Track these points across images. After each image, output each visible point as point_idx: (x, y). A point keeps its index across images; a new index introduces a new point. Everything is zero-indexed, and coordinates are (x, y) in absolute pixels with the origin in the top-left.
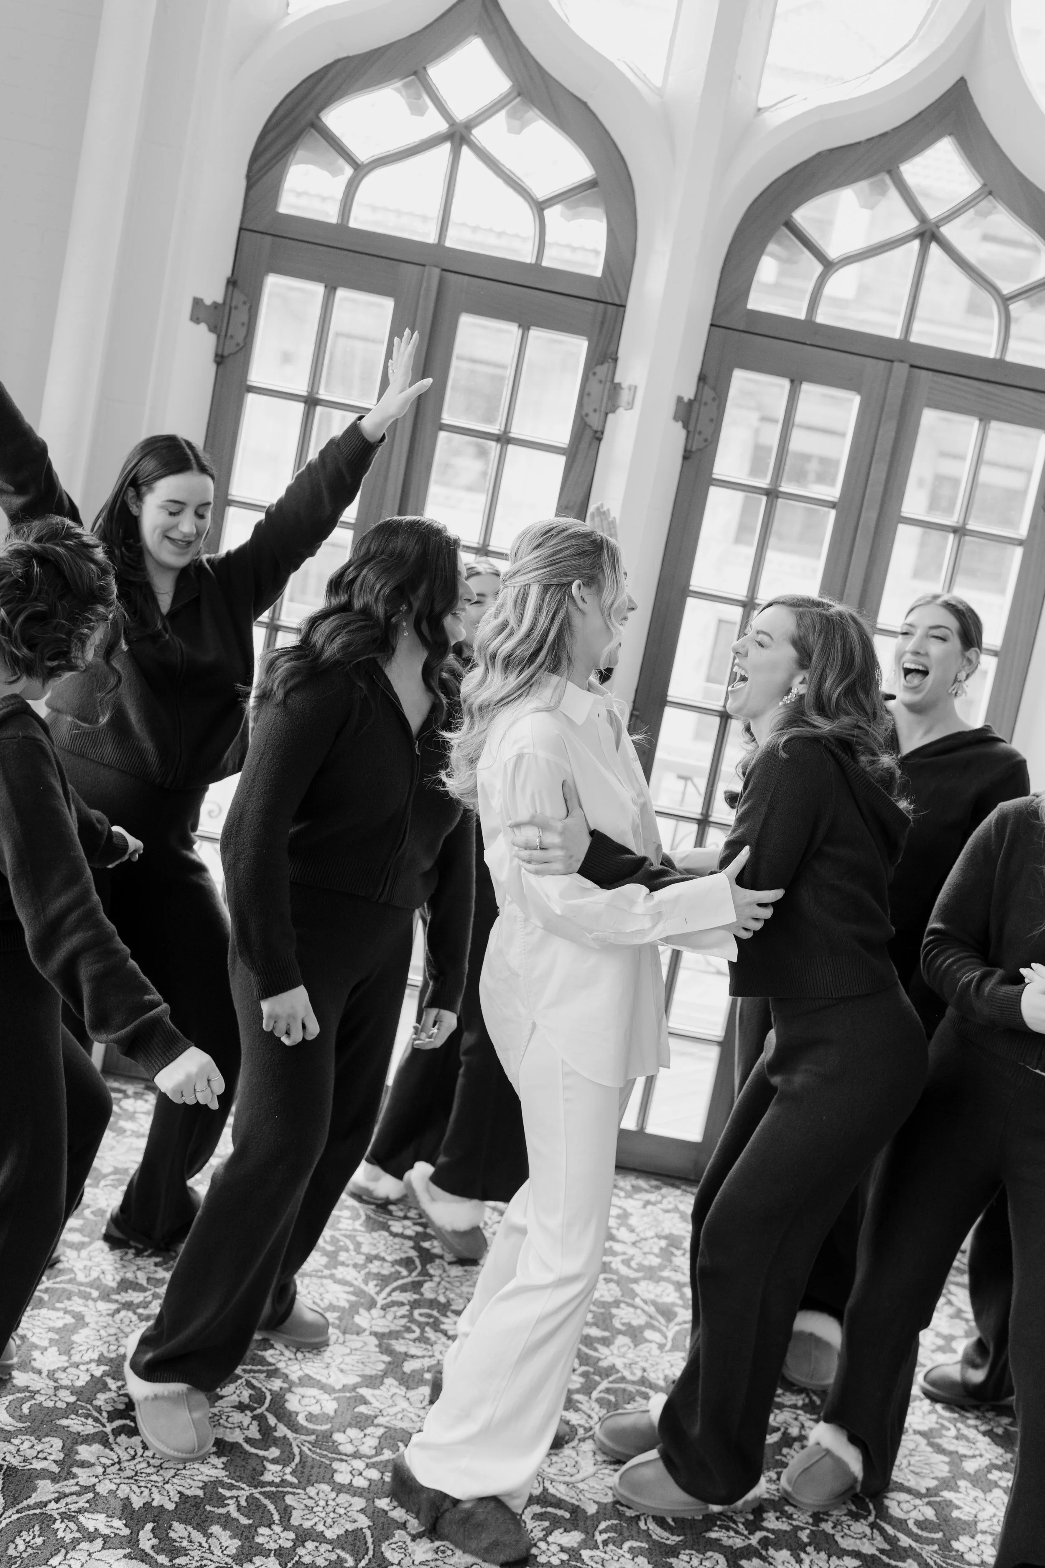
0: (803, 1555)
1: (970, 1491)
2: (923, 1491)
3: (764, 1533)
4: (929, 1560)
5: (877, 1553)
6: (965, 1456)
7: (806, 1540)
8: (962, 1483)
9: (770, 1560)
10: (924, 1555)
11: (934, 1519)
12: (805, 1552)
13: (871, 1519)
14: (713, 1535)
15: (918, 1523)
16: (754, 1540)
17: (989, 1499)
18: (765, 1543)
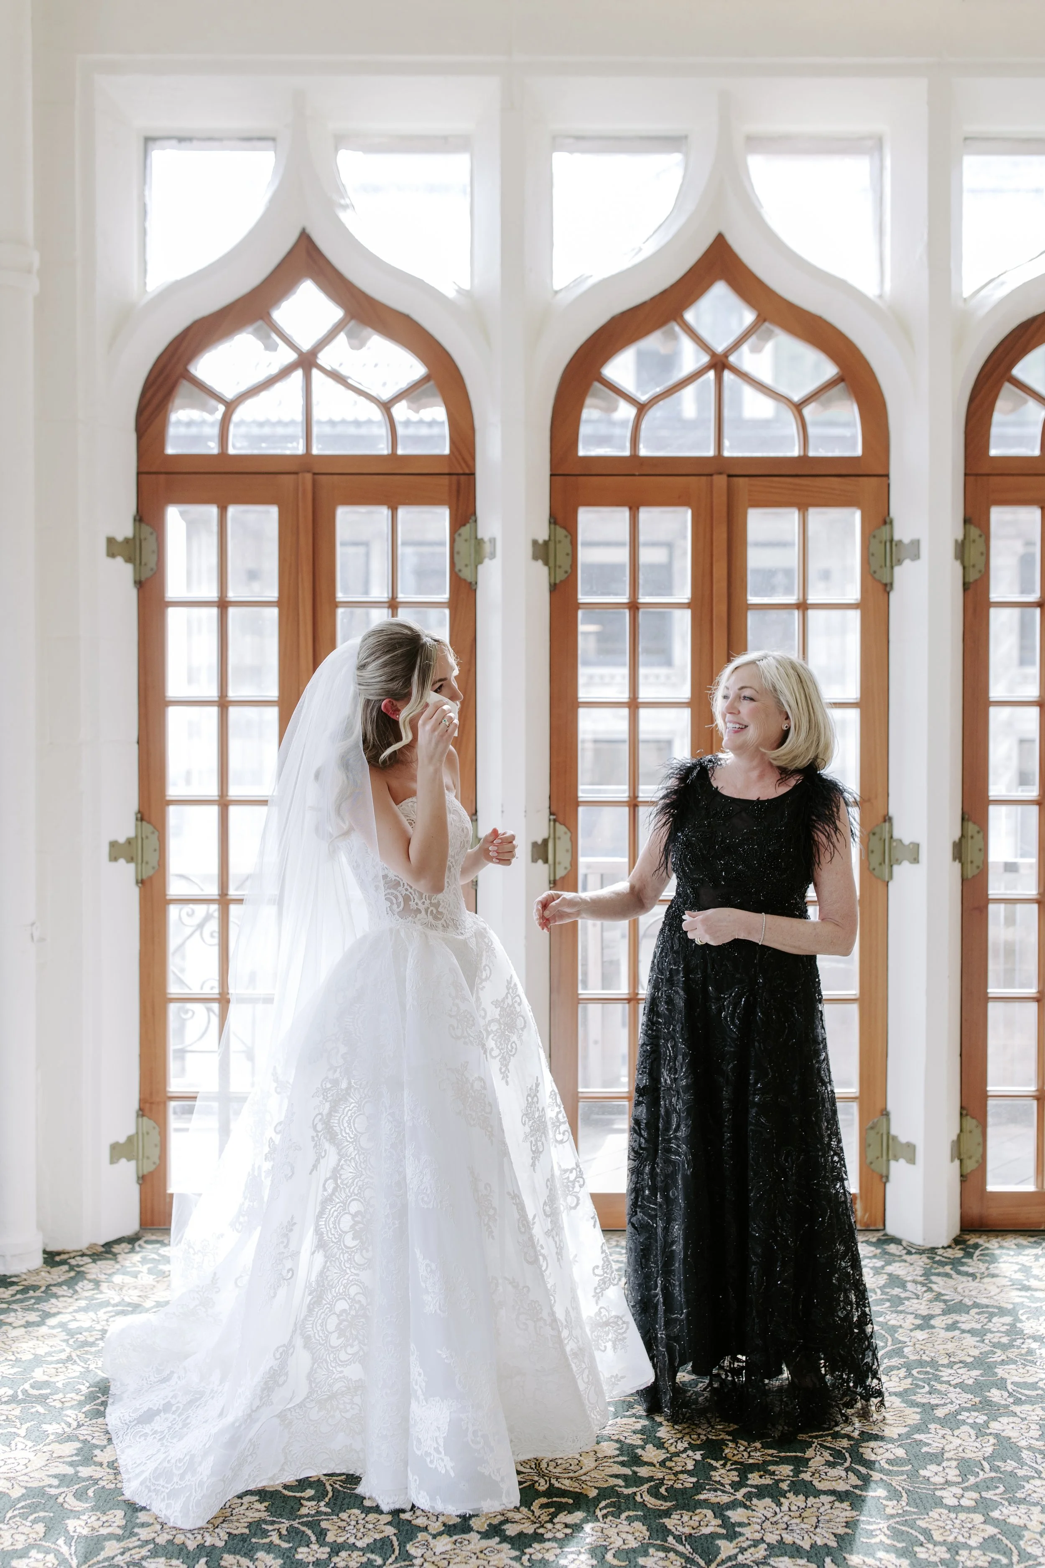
0: (782, 1500)
1: (938, 1431)
2: (896, 1437)
3: (749, 1489)
4: (897, 1487)
5: (852, 1489)
6: (937, 1405)
7: (786, 1488)
8: (932, 1426)
9: (753, 1507)
10: (894, 1484)
11: (905, 1456)
12: (785, 1497)
13: (847, 1464)
14: (702, 1497)
15: (889, 1462)
16: (739, 1495)
17: (956, 1434)
18: (749, 1496)
